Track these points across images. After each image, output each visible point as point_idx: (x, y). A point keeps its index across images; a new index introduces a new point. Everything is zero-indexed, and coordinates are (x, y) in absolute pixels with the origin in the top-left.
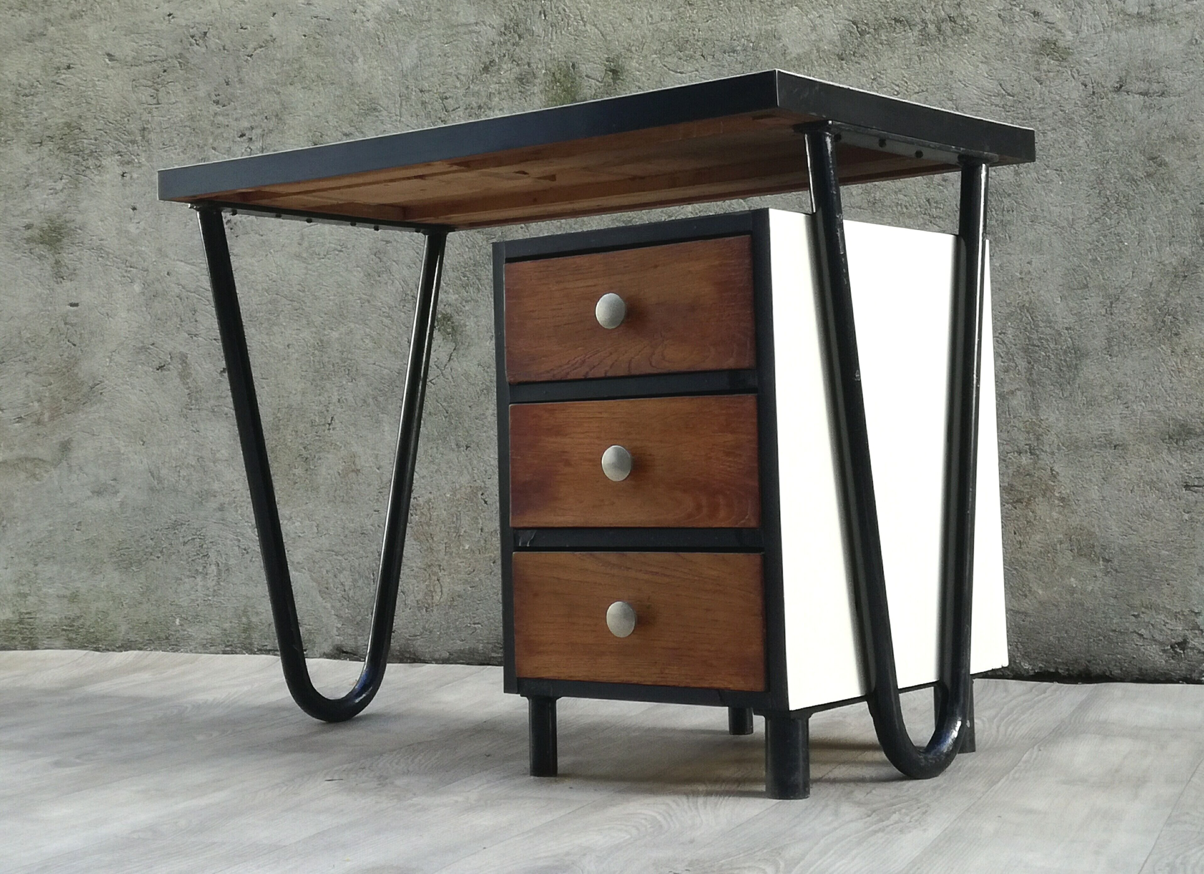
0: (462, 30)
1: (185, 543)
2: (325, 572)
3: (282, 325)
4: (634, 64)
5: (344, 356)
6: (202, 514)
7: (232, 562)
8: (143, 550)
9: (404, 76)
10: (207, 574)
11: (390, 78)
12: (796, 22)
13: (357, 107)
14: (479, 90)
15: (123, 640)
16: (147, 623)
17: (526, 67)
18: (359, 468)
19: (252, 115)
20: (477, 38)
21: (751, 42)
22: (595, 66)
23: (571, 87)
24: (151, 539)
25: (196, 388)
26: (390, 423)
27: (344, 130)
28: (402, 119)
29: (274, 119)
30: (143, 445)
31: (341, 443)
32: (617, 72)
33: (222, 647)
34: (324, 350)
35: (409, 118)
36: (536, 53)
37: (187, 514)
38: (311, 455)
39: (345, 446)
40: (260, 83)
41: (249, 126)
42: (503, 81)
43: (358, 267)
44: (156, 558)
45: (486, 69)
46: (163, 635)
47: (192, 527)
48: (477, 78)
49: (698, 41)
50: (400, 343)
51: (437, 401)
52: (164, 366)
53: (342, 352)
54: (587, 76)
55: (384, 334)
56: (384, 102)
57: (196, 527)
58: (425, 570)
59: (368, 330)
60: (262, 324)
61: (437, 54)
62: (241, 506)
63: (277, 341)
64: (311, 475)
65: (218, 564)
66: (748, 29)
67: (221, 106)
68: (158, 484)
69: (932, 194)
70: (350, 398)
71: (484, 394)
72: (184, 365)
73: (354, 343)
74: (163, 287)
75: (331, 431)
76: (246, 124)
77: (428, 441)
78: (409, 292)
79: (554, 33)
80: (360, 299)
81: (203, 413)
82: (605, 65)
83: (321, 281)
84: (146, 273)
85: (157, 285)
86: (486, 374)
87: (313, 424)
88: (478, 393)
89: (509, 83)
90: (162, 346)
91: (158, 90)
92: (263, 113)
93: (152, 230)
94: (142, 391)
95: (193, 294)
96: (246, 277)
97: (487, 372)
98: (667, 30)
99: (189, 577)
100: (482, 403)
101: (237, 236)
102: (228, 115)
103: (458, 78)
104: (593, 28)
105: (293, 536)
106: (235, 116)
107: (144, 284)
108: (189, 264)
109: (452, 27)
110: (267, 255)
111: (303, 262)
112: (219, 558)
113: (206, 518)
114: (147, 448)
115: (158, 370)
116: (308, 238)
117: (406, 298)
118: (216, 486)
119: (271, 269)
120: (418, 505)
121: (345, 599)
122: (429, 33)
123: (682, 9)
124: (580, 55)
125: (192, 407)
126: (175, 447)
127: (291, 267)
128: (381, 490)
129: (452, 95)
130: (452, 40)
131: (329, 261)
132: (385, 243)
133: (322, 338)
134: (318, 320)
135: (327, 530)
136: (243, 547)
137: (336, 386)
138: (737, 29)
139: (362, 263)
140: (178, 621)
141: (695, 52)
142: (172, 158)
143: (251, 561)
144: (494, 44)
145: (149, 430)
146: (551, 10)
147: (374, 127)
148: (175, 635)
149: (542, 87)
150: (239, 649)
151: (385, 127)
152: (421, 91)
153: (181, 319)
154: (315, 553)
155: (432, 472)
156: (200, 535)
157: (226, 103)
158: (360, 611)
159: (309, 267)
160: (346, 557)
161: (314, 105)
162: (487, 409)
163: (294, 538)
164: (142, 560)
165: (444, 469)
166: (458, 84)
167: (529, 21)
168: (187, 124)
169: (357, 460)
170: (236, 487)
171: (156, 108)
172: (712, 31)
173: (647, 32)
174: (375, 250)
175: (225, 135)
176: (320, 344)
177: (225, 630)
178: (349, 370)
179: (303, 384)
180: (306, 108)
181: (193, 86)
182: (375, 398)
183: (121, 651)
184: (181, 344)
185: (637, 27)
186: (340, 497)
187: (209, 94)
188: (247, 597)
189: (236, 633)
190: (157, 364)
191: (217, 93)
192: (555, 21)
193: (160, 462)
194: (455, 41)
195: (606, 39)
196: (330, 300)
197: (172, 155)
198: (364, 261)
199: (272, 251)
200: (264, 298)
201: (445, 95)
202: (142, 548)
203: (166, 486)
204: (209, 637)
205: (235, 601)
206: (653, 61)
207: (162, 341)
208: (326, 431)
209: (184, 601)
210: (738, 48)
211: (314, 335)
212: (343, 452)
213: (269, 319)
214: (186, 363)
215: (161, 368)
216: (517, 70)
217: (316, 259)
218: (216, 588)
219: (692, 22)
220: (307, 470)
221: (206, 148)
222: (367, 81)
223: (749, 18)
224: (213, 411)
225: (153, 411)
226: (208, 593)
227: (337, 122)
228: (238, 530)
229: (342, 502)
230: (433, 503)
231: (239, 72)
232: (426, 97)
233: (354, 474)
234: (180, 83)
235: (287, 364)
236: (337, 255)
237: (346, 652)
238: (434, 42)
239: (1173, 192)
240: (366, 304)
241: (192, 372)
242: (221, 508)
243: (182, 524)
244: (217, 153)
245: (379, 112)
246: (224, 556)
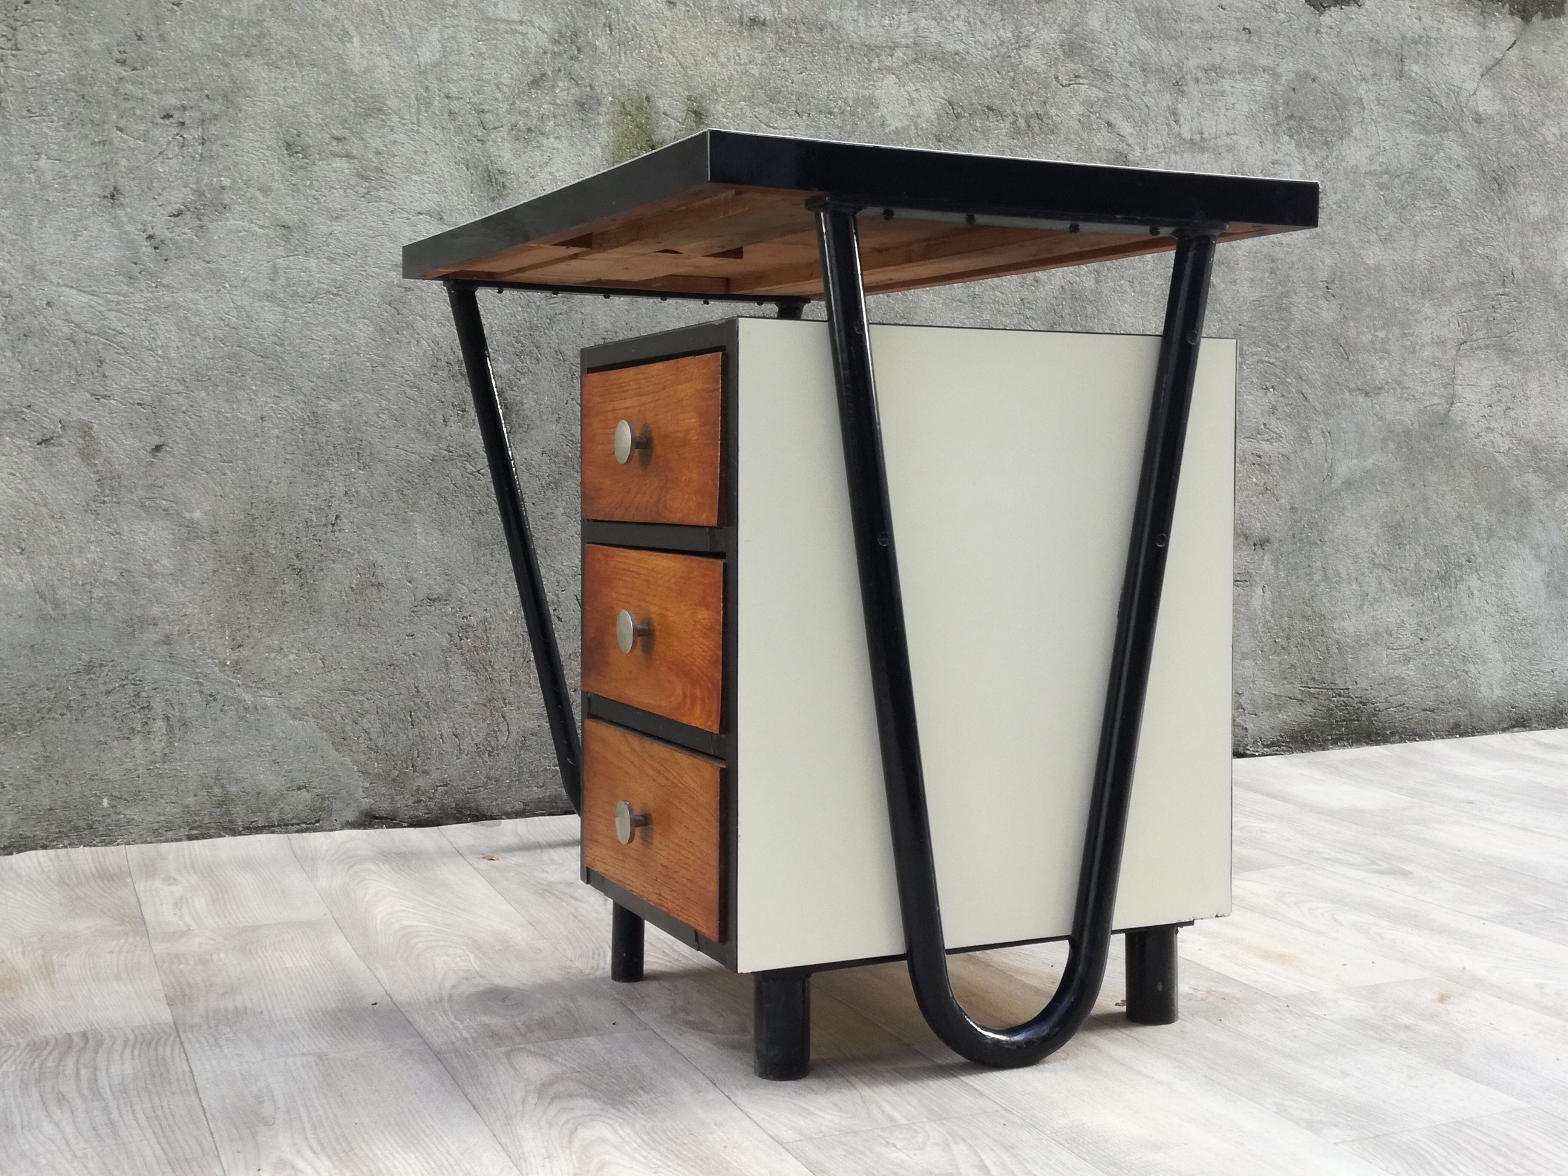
0: (503, 27)
1: (108, 693)
2: (339, 719)
3: (251, 389)
4: (720, 108)
5: (351, 434)
6: (135, 650)
7: (191, 713)
8: (34, 705)
9: (423, 73)
10: (149, 733)
11: (401, 72)
12: (893, 92)
13: (352, 104)
14: (528, 108)
15: (10, 837)
16: (51, 809)
17: (588, 89)
18: (381, 580)
19: (184, 90)
20: (523, 42)
21: (849, 106)
22: (675, 103)
23: (647, 124)
24: (48, 689)
25: (111, 472)
26: (424, 524)
27: (334, 131)
28: (421, 130)
29: (221, 100)
30: (21, 553)
31: (353, 548)
32: (701, 114)
33: (184, 832)
34: (318, 426)
35: (432, 130)
36: (600, 73)
37: (109, 652)
38: (307, 566)
39: (359, 552)
40: (196, 46)
41: (179, 104)
42: (559, 102)
43: (365, 318)
44: (58, 717)
45: (536, 83)
46: (81, 823)
47: (118, 668)
48: (524, 92)
49: (792, 94)
50: (433, 422)
51: (488, 496)
52: (51, 438)
53: (347, 430)
54: (664, 114)
55: (409, 409)
56: (393, 102)
57: (125, 668)
58: (485, 705)
59: (384, 403)
60: (217, 386)
61: (469, 52)
62: (199, 637)
63: (243, 411)
64: (308, 591)
65: (168, 719)
66: (845, 90)
67: (129, 69)
68: (54, 609)
69: (1025, 293)
70: (363, 490)
71: (552, 489)
72: (87, 438)
73: (365, 418)
74: (40, 323)
75: (337, 534)
76: (171, 100)
77: (479, 546)
78: (442, 357)
79: (622, 54)
80: (371, 360)
81: (126, 508)
82: (686, 104)
83: (308, 332)
84: (7, 299)
85: (28, 319)
86: (553, 465)
87: (308, 524)
88: (543, 487)
89: (567, 105)
90: (46, 410)
91: (15, 29)
92: (201, 90)
93: (14, 237)
94: (14, 475)
95: (96, 337)
96: (186, 318)
97: (555, 462)
98: (757, 75)
99: (117, 739)
100: (548, 499)
101: (166, 260)
102: (142, 83)
103: (498, 88)
104: (670, 56)
105: (286, 673)
106: (154, 87)
107: (5, 317)
108: (84, 292)
109: (488, 20)
110: (218, 291)
111: (279, 305)
112: (169, 709)
113: (142, 655)
114: (28, 558)
115: (39, 444)
116: (285, 273)
117: (439, 364)
118: (156, 610)
119: (227, 310)
120: (469, 626)
121: (372, 749)
122: (456, 22)
123: (772, 54)
124: (656, 86)
125: (106, 499)
126: (79, 557)
127: (259, 310)
128: (416, 609)
129: (491, 108)
130: (488, 37)
131: (321, 307)
132: (403, 290)
133: (315, 410)
134: (307, 386)
135: (339, 663)
136: (209, 692)
137: (341, 475)
138: (834, 88)
139: (371, 314)
140: (105, 802)
141: (788, 106)
142: (46, 134)
143: (221, 710)
144: (545, 53)
145: (30, 532)
146: (619, 24)
147: (380, 134)
148: (104, 821)
149: (608, 117)
150: (213, 831)
151: (395, 135)
152: (447, 97)
153: (77, 372)
154: (322, 694)
155: (487, 585)
156: (133, 679)
157: (138, 66)
158: (396, 764)
159: (290, 312)
160: (369, 696)
161: (285, 90)
162: (557, 507)
163: (288, 677)
164: (35, 719)
165: (503, 580)
166: (499, 96)
167: (591, 33)
168: (71, 86)
169: (378, 570)
170: (189, 611)
171: (13, 55)
172: (806, 85)
173: (734, 73)
174: (389, 298)
175: (138, 112)
176: (312, 418)
177: (187, 807)
178: (358, 453)
179: (289, 471)
180: (272, 92)
181: (80, 33)
182: (400, 491)
183: (11, 854)
184: (80, 409)
185: (722, 65)
186: (354, 619)
187: (109, 51)
188: (220, 760)
189: (205, 809)
190: (38, 435)
191: (122, 48)
192: (623, 39)
193: (55, 579)
194: (493, 39)
195: (686, 72)
196: (323, 359)
197: (46, 130)
198: (372, 311)
199: (227, 286)
200: (219, 349)
201: (481, 107)
202: (32, 704)
203: (69, 612)
204: (163, 818)
205: (201, 767)
206: (741, 109)
207: (46, 402)
208: (329, 534)
209: (113, 773)
210: (835, 110)
211: (303, 405)
212: (357, 561)
213: (229, 381)
214: (90, 436)
215: (45, 441)
216: (575, 90)
217: (299, 303)
218: (167, 751)
219: (784, 70)
220: (302, 585)
221: (106, 127)
222: (366, 71)
223: (846, 78)
224: (143, 506)
225: (35, 504)
226: (153, 758)
227: (322, 119)
228: (198, 670)
229: (359, 625)
230: (490, 624)
231: (158, 24)
232: (455, 106)
233: (375, 591)
234: (55, 24)
235: (262, 443)
236: (331, 300)
237: (380, 818)
238: (463, 35)
239: (1219, 313)
240: (380, 368)
241: (103, 449)
242: (167, 641)
243: (102, 665)
244: (125, 136)
245: (386, 115)
246: (176, 707)
